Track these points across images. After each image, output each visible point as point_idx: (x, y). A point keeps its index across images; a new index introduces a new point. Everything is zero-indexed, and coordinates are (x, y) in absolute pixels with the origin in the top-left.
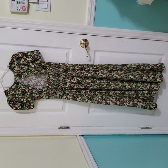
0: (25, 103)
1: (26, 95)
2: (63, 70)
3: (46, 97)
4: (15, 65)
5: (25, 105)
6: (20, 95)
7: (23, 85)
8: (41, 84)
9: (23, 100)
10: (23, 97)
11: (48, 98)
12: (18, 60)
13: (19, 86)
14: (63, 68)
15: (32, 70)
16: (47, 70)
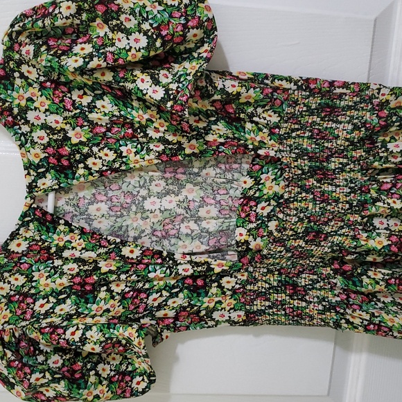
0: (96, 359)
1: (105, 304)
2: (356, 128)
3: (234, 315)
4: (34, 91)
5: (94, 368)
6: (64, 301)
7: (83, 232)
8: (204, 224)
9: (79, 333)
10: (78, 314)
11: (245, 323)
12: (48, 49)
13: (57, 239)
14: (355, 113)
15: (143, 128)
16: (249, 126)
